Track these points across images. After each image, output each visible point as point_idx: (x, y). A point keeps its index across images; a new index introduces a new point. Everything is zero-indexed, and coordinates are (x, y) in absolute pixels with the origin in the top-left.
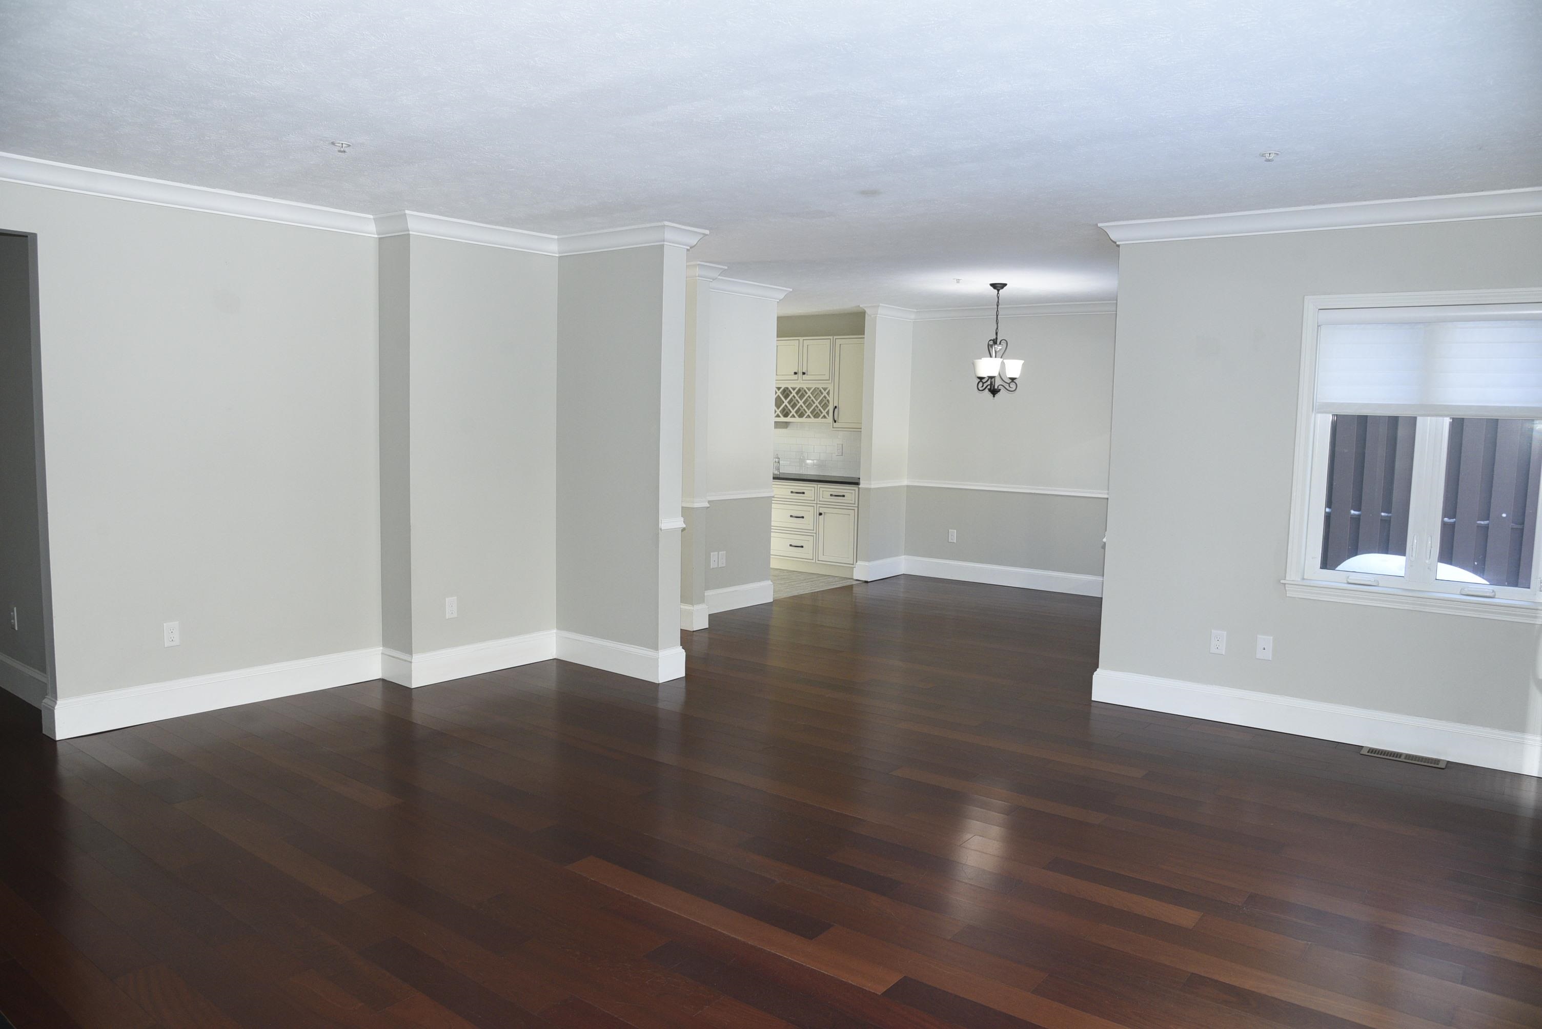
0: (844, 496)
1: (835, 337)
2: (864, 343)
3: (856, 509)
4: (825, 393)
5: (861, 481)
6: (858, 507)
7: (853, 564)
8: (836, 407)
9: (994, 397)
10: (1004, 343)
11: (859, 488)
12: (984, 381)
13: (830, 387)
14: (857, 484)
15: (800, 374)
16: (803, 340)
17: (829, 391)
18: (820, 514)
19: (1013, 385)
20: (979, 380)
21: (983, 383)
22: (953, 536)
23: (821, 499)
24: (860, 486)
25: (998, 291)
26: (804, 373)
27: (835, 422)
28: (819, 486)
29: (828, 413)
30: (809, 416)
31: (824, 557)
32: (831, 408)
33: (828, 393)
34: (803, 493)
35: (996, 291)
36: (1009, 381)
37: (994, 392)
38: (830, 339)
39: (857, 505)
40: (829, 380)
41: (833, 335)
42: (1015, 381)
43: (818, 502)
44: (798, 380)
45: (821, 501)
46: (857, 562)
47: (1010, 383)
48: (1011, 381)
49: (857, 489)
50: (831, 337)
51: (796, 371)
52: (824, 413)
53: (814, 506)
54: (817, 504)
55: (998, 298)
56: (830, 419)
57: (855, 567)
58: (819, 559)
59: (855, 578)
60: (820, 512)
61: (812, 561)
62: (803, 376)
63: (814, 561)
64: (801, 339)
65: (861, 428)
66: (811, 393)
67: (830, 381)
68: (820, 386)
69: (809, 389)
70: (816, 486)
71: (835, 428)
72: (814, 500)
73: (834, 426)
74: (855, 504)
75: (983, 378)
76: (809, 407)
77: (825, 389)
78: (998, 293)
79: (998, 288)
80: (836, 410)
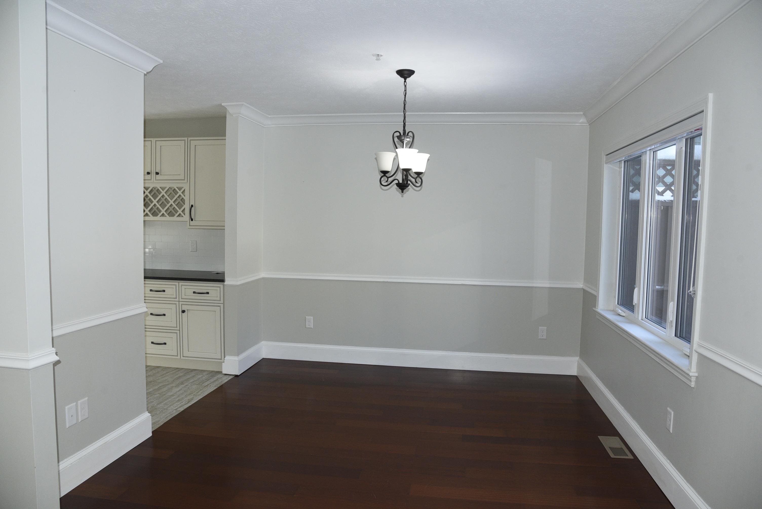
0: (208, 293)
1: (189, 139)
2: (225, 145)
3: (222, 305)
4: (180, 193)
5: (227, 279)
6: (223, 303)
7: (221, 359)
8: (192, 206)
9: (402, 192)
10: (410, 134)
11: (224, 285)
12: (388, 175)
13: (186, 187)
14: (223, 281)
15: (154, 174)
16: (156, 141)
17: (184, 190)
18: (183, 312)
19: (419, 180)
20: (383, 175)
21: (388, 178)
22: (310, 321)
23: (184, 297)
24: (226, 283)
25: (405, 79)
26: (157, 173)
27: (192, 220)
28: (181, 284)
29: (183, 211)
30: (163, 215)
31: (189, 352)
32: (187, 207)
33: (183, 192)
34: (164, 291)
35: (403, 80)
36: (415, 176)
37: (402, 187)
38: (185, 140)
39: (222, 302)
40: (184, 180)
41: (188, 136)
42: (420, 176)
43: (181, 300)
44: (151, 180)
45: (183, 299)
46: (224, 357)
47: (417, 177)
48: (417, 176)
49: (222, 286)
50: (186, 139)
51: (149, 171)
52: (180, 211)
53: (176, 304)
54: (179, 301)
55: (405, 86)
56: (186, 217)
57: (224, 362)
58: (184, 355)
59: (224, 372)
60: (183, 309)
61: (176, 357)
62: (157, 176)
63: (179, 357)
64: (153, 140)
65: (224, 226)
66: (165, 193)
67: (186, 181)
68: (175, 186)
69: (163, 189)
70: (177, 284)
71: (191, 226)
72: (176, 298)
73: (191, 225)
74: (220, 301)
75: (387, 172)
76: (163, 205)
77: (180, 189)
78: (405, 81)
79: (406, 76)
80: (193, 209)
